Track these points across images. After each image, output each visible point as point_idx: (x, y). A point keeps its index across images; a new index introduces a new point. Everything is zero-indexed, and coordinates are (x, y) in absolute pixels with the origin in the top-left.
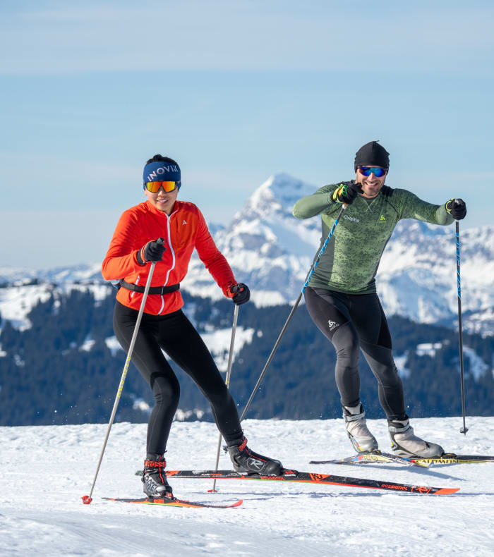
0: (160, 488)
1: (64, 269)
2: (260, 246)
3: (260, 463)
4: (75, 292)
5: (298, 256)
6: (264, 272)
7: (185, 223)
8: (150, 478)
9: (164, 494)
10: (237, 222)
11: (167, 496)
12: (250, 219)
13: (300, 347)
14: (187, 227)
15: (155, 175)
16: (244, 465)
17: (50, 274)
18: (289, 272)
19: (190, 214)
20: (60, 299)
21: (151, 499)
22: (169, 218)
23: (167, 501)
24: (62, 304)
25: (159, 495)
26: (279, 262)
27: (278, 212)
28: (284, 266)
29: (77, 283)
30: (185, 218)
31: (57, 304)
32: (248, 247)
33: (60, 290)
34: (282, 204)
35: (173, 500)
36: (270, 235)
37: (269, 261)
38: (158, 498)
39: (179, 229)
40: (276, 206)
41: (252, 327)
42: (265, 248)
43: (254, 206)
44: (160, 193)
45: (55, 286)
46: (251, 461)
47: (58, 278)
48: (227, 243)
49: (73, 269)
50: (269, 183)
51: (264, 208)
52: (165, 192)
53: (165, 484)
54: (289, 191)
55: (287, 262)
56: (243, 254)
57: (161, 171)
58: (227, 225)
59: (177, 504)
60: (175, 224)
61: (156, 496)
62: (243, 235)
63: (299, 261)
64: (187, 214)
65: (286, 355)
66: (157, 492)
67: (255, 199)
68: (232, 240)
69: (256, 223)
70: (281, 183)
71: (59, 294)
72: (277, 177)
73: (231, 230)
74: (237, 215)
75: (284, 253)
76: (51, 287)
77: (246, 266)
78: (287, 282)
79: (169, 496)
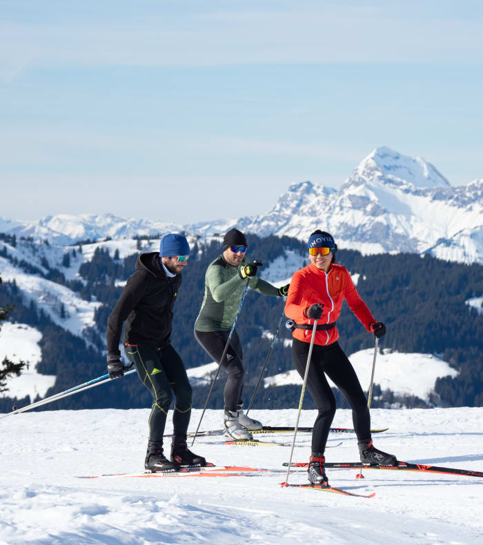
0: (320, 478)
1: (206, 224)
2: (365, 206)
3: (381, 456)
4: (214, 243)
5: (396, 214)
6: (368, 227)
7: (338, 279)
8: (314, 470)
9: (322, 482)
10: (347, 186)
11: (324, 484)
12: (357, 184)
13: (397, 289)
14: (339, 283)
15: (315, 243)
16: (369, 457)
17: (194, 228)
18: (388, 227)
19: (341, 272)
20: (203, 248)
21: (313, 485)
22: (327, 275)
23: (324, 487)
24: (204, 253)
25: (318, 482)
26: (381, 219)
27: (380, 178)
28: (385, 223)
29: (217, 235)
30: (337, 275)
31: (200, 252)
32: (354, 207)
33: (202, 241)
34: (382, 172)
35: (328, 486)
36: (373, 197)
37: (372, 218)
38: (317, 485)
39: (334, 283)
40: (379, 174)
41: (358, 273)
42: (369, 208)
43: (360, 173)
44: (319, 256)
45: (199, 237)
46: (375, 455)
47: (201, 231)
48: (338, 203)
49: (213, 224)
50: (372, 155)
51: (369, 175)
52: (322, 255)
53: (323, 474)
54: (389, 162)
55: (387, 219)
56: (351, 211)
57: (319, 240)
58: (338, 189)
59: (330, 490)
60: (331, 279)
61: (316, 483)
62: (351, 197)
63: (397, 218)
64: (339, 272)
65: (386, 295)
66: (317, 480)
67: (361, 168)
68: (342, 201)
69: (362, 186)
70: (382, 155)
71: (201, 244)
72: (378, 150)
73: (341, 193)
74: (347, 181)
75: (385, 211)
76: (195, 239)
77: (354, 222)
78: (387, 235)
79: (325, 484)
